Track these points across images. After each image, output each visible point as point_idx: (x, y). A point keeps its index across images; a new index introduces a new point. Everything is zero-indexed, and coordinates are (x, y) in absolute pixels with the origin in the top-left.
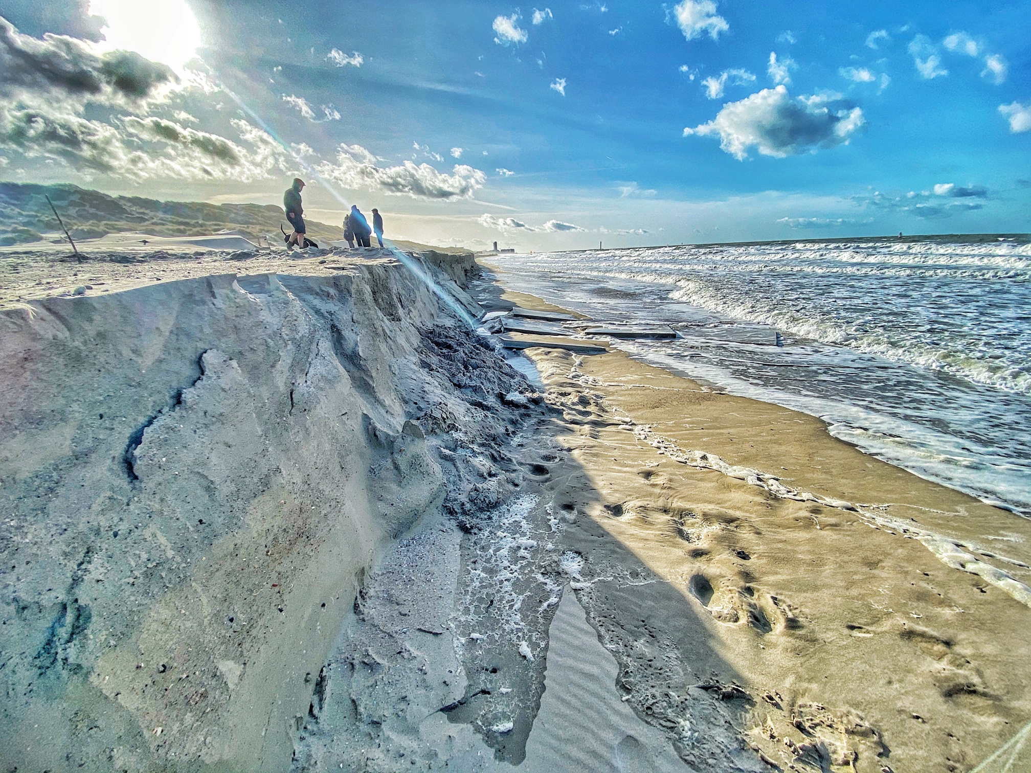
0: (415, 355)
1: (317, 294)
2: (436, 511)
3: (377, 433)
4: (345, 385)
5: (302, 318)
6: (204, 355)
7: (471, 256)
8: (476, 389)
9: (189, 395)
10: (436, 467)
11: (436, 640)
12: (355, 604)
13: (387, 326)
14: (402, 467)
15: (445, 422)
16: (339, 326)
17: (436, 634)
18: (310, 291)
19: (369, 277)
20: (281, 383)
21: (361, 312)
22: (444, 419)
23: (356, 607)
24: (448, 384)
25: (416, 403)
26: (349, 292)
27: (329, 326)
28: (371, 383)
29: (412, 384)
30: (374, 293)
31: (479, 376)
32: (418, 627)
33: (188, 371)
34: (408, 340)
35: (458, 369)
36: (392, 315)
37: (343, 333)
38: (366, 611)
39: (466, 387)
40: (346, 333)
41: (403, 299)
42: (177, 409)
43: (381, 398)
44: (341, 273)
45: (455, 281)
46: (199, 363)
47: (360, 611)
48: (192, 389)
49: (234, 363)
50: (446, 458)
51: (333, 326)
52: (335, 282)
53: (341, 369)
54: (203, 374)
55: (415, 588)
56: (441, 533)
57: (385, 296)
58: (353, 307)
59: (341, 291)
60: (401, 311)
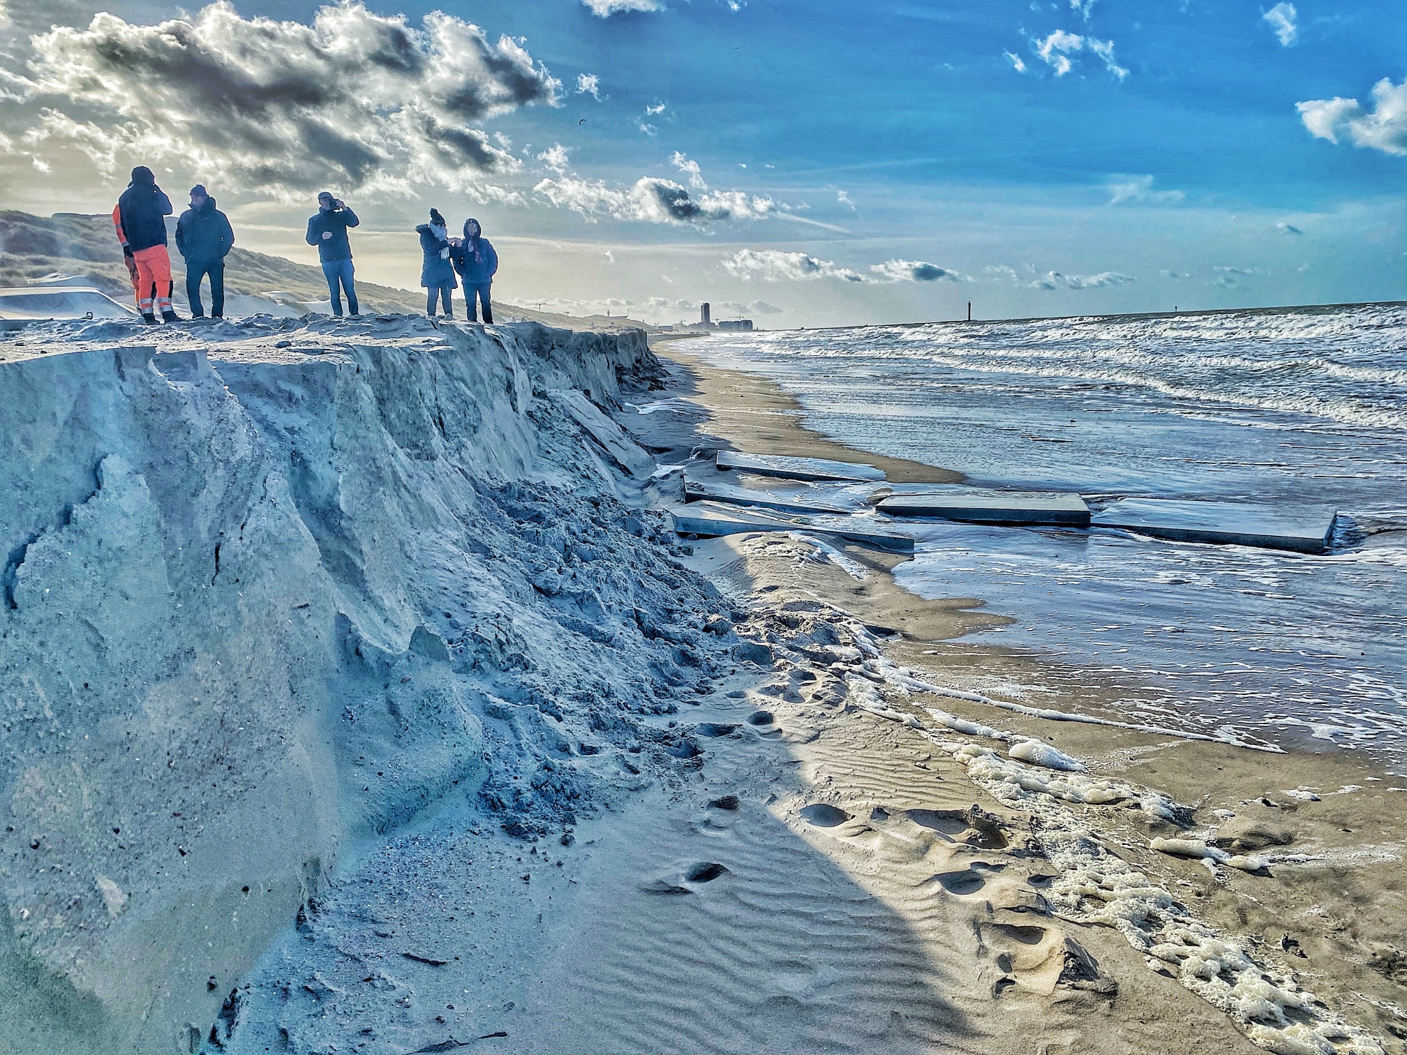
0: (458, 528)
1: (271, 396)
2: (463, 802)
3: (362, 648)
4: (308, 556)
5: (243, 429)
6: (104, 460)
7: (637, 337)
8: (582, 600)
9: (79, 511)
10: (473, 722)
11: (434, 972)
12: (299, 917)
13: (402, 466)
14: (403, 710)
15: (503, 651)
16: (307, 456)
17: (436, 964)
18: (256, 388)
19: (373, 369)
20: (203, 526)
21: (350, 433)
22: (501, 644)
23: (300, 919)
24: (522, 585)
25: (448, 616)
26: (329, 395)
27: (288, 453)
28: (358, 562)
29: (444, 579)
30: (381, 401)
31: (593, 576)
32: (404, 952)
33: (82, 482)
34: (447, 499)
35: (550, 560)
36: (417, 446)
37: (313, 467)
38: (316, 928)
39: (560, 594)
40: (318, 467)
41: (447, 419)
42: (65, 529)
43: (377, 592)
44: (316, 358)
45: (587, 393)
46: (95, 474)
47: (307, 927)
48: (84, 506)
49: (141, 479)
50: (494, 712)
51: (295, 454)
52: (305, 375)
53: (304, 530)
54: (99, 489)
55: (408, 904)
56: (469, 834)
57: (403, 407)
58: (335, 420)
59: (314, 393)
60: (437, 441)
